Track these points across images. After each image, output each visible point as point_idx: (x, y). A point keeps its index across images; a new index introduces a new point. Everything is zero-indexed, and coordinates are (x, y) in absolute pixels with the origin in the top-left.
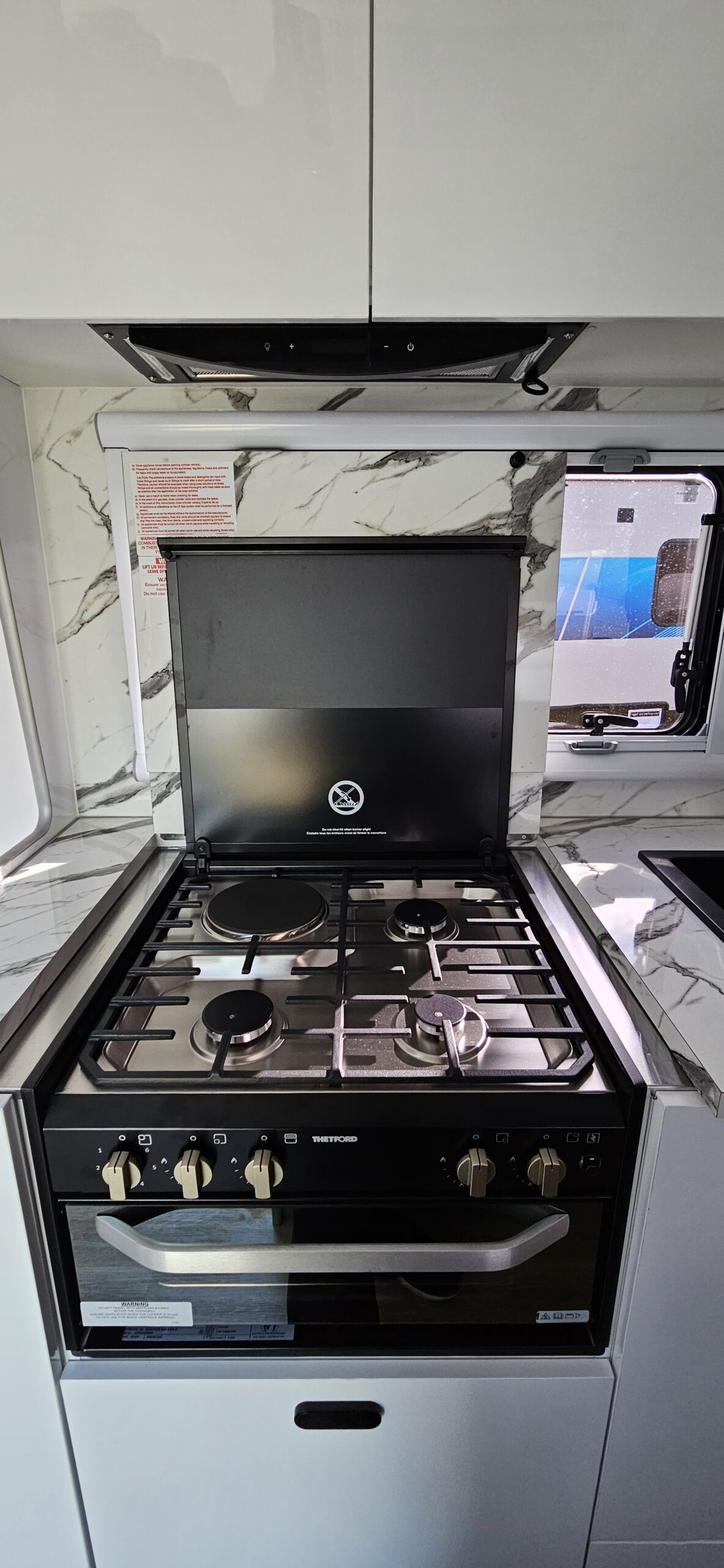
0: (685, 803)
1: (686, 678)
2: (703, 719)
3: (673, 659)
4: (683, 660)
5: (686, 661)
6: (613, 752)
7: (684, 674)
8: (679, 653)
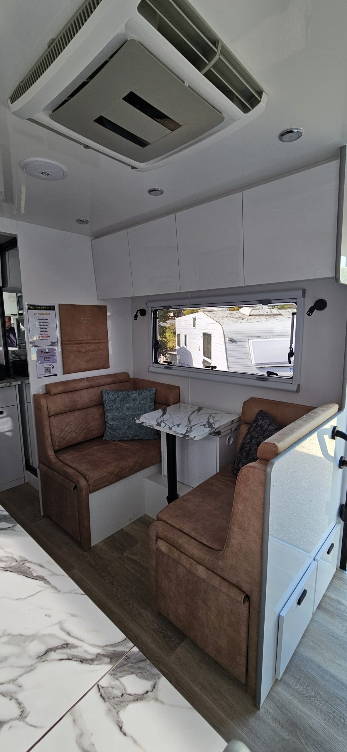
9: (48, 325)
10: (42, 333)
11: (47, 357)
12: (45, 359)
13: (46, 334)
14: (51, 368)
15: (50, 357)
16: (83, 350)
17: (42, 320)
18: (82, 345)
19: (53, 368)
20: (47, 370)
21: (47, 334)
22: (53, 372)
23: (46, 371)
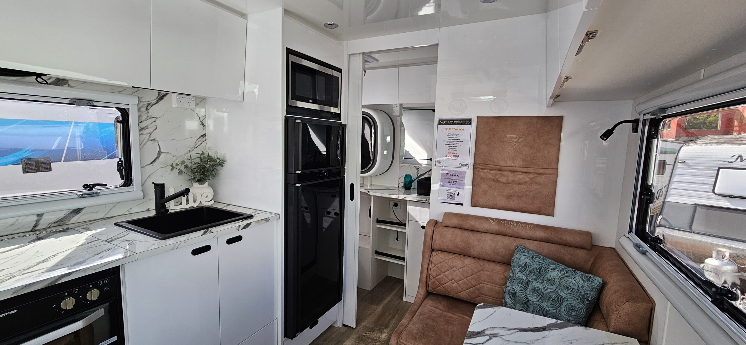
0: (131, 208)
1: (122, 169)
2: (131, 181)
3: (117, 164)
4: (120, 164)
5: (122, 164)
6: (98, 195)
7: (122, 168)
8: (118, 162)
9: (459, 143)
10: (450, 151)
11: (453, 181)
12: (449, 182)
13: (455, 153)
14: (456, 194)
15: (456, 181)
16: (503, 180)
17: (452, 137)
18: (504, 173)
19: (458, 195)
20: (451, 196)
21: (457, 153)
22: (457, 199)
23: (449, 197)
